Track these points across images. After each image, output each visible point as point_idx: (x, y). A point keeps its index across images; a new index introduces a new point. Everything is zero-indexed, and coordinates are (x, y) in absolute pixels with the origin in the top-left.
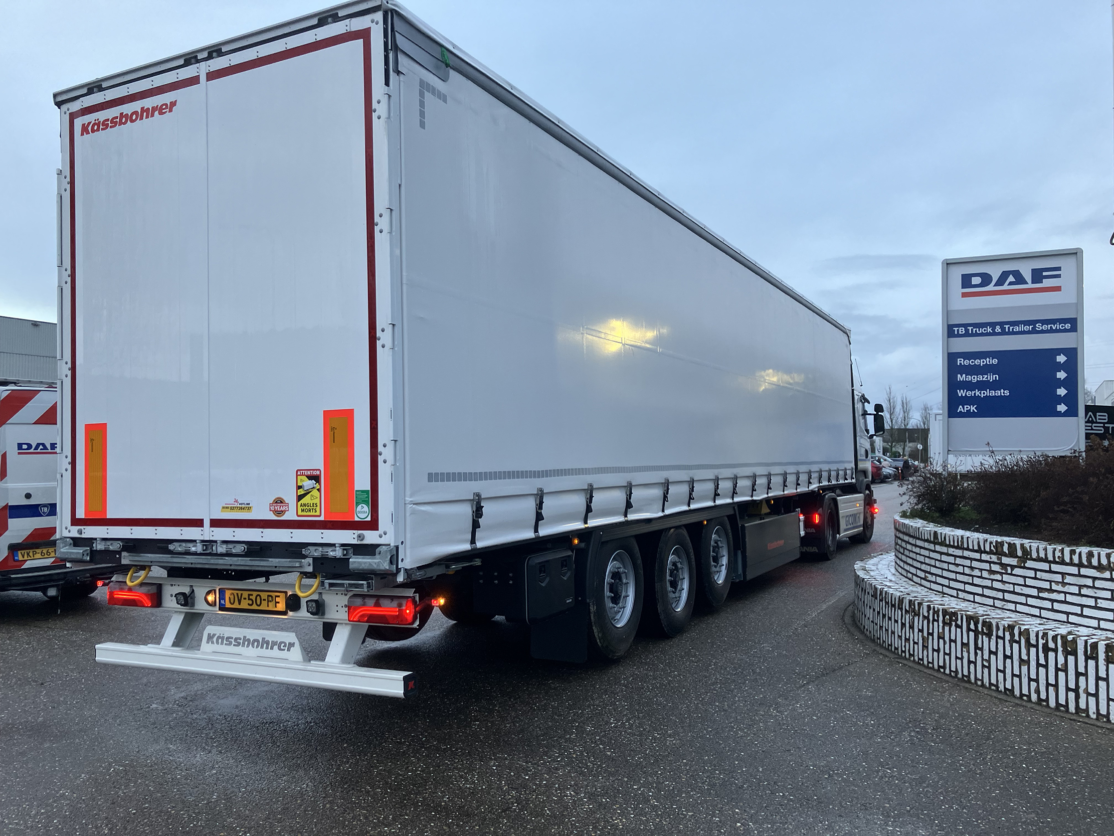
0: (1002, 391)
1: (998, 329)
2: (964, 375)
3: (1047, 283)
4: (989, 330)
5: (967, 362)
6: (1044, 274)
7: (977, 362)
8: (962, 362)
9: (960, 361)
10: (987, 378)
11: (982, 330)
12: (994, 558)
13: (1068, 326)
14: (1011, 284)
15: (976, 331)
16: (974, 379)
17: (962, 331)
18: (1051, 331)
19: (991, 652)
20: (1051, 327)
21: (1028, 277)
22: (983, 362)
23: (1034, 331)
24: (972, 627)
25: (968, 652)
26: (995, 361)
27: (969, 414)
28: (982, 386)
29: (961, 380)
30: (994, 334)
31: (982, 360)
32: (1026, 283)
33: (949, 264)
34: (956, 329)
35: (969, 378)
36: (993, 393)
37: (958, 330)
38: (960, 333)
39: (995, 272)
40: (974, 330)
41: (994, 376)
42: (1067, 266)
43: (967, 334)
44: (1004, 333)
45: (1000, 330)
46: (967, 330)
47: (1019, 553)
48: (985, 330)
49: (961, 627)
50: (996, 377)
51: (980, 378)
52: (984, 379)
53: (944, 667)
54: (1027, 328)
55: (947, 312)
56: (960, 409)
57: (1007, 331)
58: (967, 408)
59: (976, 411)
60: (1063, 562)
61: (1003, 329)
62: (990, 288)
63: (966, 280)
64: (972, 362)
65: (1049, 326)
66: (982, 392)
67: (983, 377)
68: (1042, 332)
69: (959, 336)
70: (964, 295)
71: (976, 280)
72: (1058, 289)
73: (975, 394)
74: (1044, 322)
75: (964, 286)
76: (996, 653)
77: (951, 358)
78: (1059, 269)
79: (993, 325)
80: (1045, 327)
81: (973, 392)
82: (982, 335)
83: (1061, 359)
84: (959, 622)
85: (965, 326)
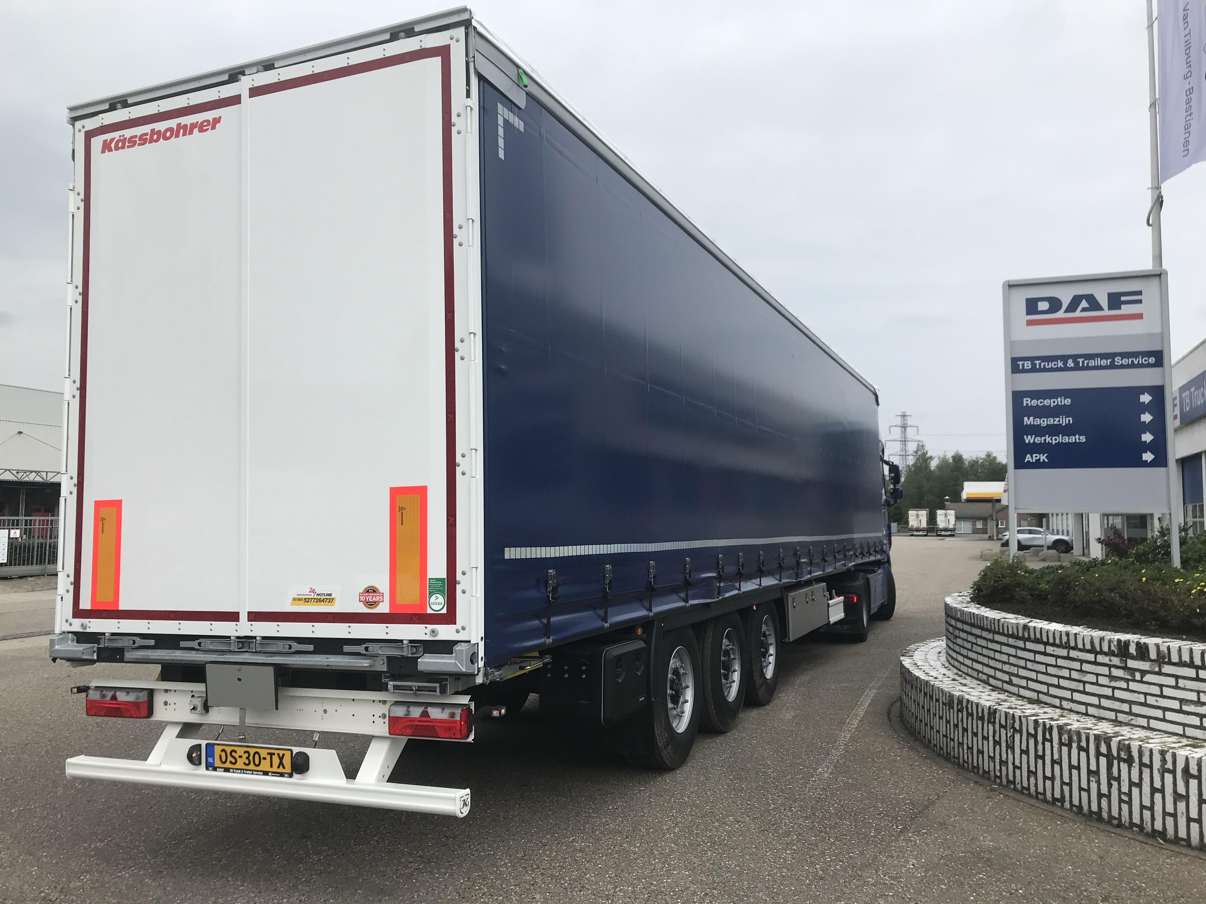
0: (1077, 436)
1: (1070, 363)
2: (1031, 418)
3: (1126, 309)
4: (1060, 364)
5: (1034, 403)
6: (1123, 298)
7: (1047, 402)
8: (1029, 402)
9: (1026, 401)
10: (1059, 421)
11: (1051, 365)
12: (1116, 661)
13: (1152, 360)
14: (1084, 310)
15: (1044, 365)
16: (1044, 422)
17: (1028, 365)
18: (1132, 366)
19: (1131, 784)
20: (1132, 361)
21: (1104, 302)
22: (1054, 402)
23: (1112, 366)
24: (1103, 749)
25: (1098, 782)
26: (1068, 401)
27: (1038, 465)
28: (1054, 430)
29: (1029, 424)
30: (1065, 369)
31: (1052, 401)
32: (1102, 309)
33: (1011, 286)
34: (1021, 363)
35: (1038, 421)
36: (1066, 439)
37: (1023, 365)
38: (1026, 368)
39: (1065, 296)
40: (1042, 364)
41: (1067, 419)
42: (1150, 290)
43: (1033, 370)
44: (1077, 368)
45: (1072, 365)
46: (1034, 365)
47: (1153, 655)
48: (1055, 365)
49: (1087, 751)
50: (1069, 420)
51: (1051, 421)
52: (1055, 423)
53: (1063, 798)
54: (1104, 362)
55: (1010, 343)
56: (1028, 458)
57: (1081, 365)
58: (1036, 457)
59: (1046, 460)
61: (1076, 363)
62: (1060, 314)
63: (1031, 306)
64: (1041, 403)
65: (1130, 360)
66: (1054, 438)
67: (1054, 421)
68: (1122, 367)
69: (1024, 371)
70: (1030, 323)
71: (1043, 306)
72: (1139, 316)
73: (1045, 440)
74: (1124, 355)
75: (1028, 313)
76: (1139, 785)
77: (1017, 397)
78: (1140, 293)
79: (1064, 358)
80: (1125, 361)
81: (1043, 438)
82: (1051, 370)
83: (1146, 398)
84: (1084, 744)
85: (1032, 359)
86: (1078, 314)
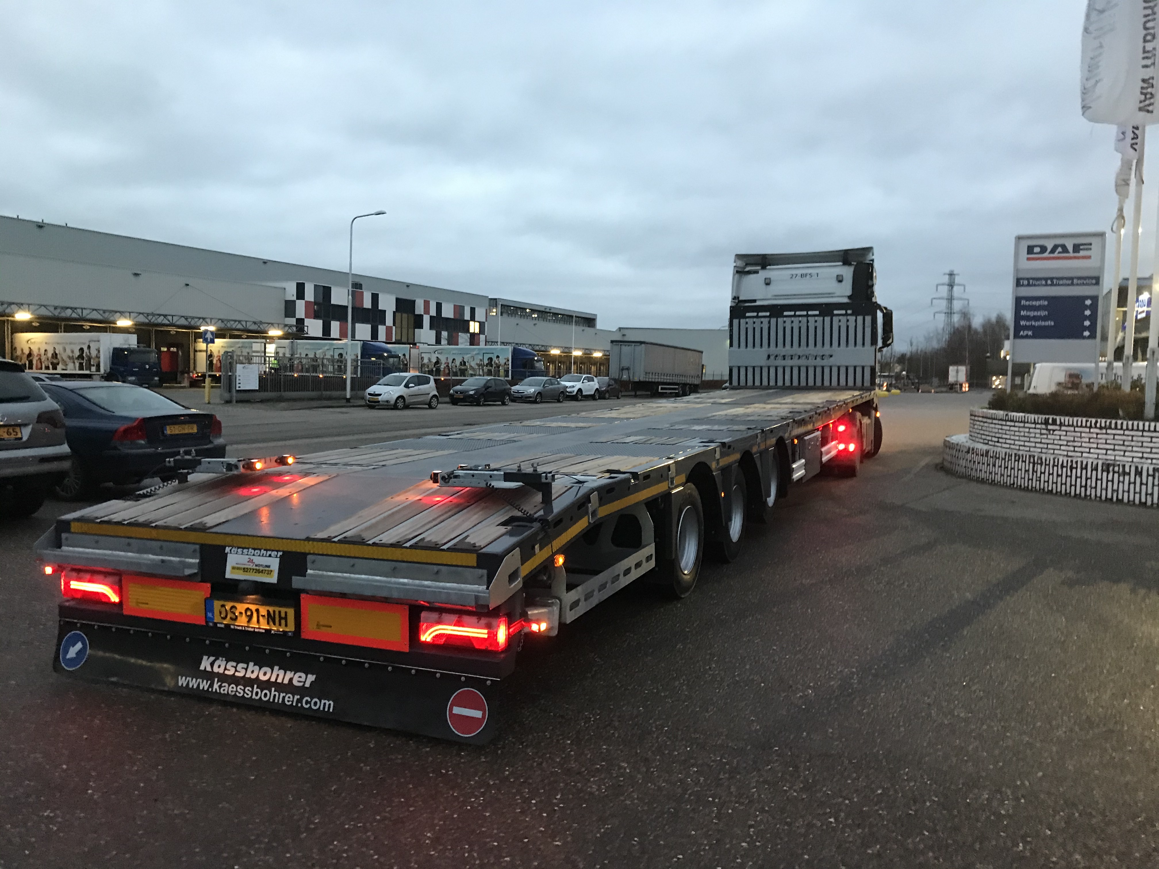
0: (1049, 322)
1: (1049, 282)
2: (1025, 311)
3: (1082, 253)
4: (1044, 282)
5: (1027, 303)
6: (1081, 247)
7: (1034, 303)
9: (1023, 302)
10: (1040, 313)
11: (1038, 282)
12: (1044, 426)
13: (1094, 281)
14: (1059, 253)
15: (1035, 283)
16: (1032, 314)
17: (1025, 282)
18: (1083, 284)
19: (1041, 473)
21: (1070, 248)
22: (1038, 303)
23: (1072, 284)
24: (1032, 460)
25: (1029, 475)
26: (1046, 303)
27: (1027, 337)
28: (1036, 318)
29: (1023, 314)
30: (1046, 285)
33: (1019, 238)
35: (1029, 313)
36: (1043, 323)
37: (1023, 282)
39: (1050, 244)
42: (1096, 243)
43: (1029, 285)
44: (1052, 285)
46: (1029, 282)
47: (1058, 423)
48: (1040, 282)
49: (1025, 462)
50: (1046, 313)
51: (1036, 313)
53: (1014, 484)
54: (1068, 282)
55: (1017, 270)
56: (1022, 333)
57: (1055, 283)
58: (1026, 333)
59: (1032, 335)
60: (1081, 426)
61: (1052, 282)
62: (1046, 255)
63: (1030, 250)
64: (1031, 303)
65: (1082, 281)
66: (1036, 323)
67: (1038, 313)
68: (1077, 285)
69: (1023, 285)
70: (1028, 259)
71: (1037, 250)
72: (1089, 257)
73: (1032, 324)
74: (1079, 278)
75: (1028, 253)
76: (1044, 473)
77: (1018, 300)
78: (1091, 244)
79: (1046, 279)
82: (1039, 285)
83: (1088, 302)
84: (1024, 459)
85: (1028, 279)
86: (1056, 254)
